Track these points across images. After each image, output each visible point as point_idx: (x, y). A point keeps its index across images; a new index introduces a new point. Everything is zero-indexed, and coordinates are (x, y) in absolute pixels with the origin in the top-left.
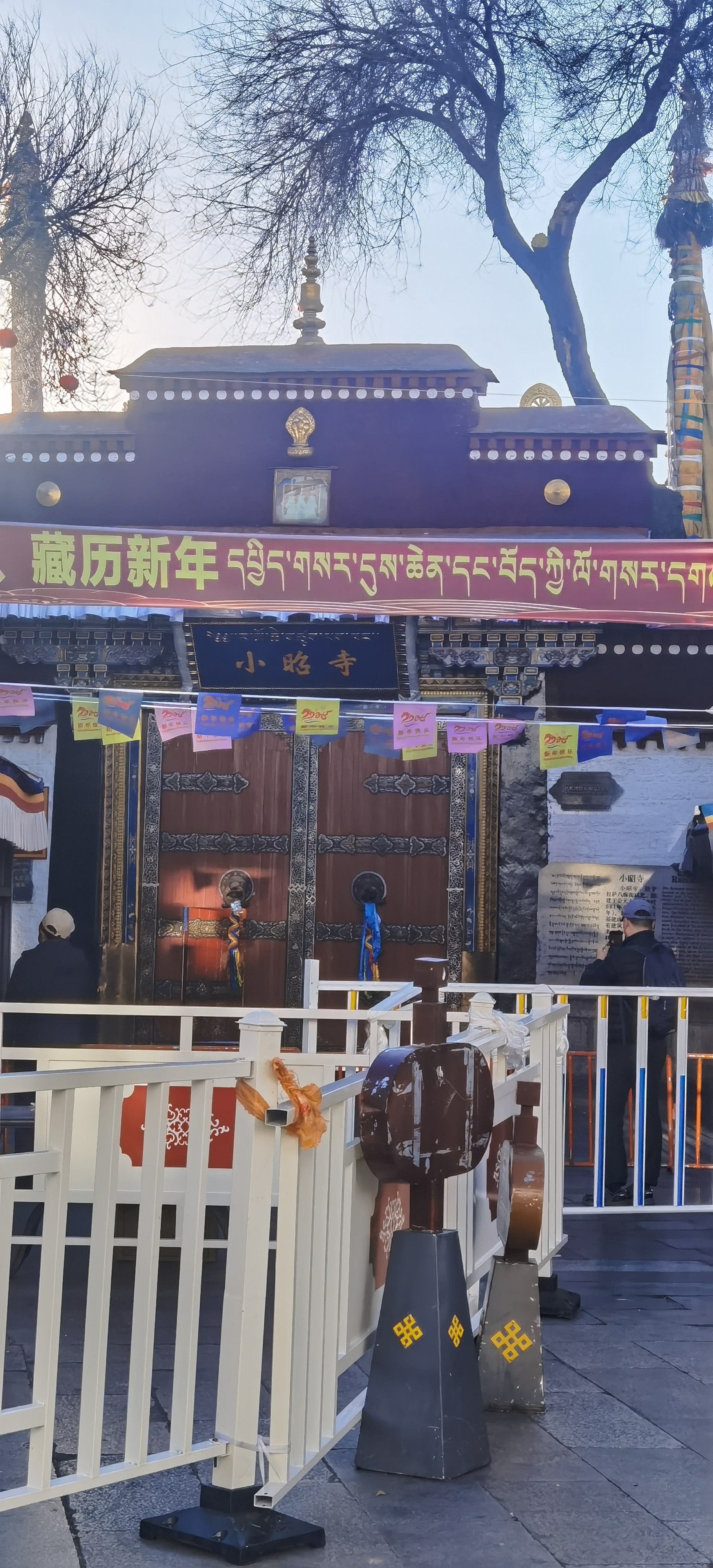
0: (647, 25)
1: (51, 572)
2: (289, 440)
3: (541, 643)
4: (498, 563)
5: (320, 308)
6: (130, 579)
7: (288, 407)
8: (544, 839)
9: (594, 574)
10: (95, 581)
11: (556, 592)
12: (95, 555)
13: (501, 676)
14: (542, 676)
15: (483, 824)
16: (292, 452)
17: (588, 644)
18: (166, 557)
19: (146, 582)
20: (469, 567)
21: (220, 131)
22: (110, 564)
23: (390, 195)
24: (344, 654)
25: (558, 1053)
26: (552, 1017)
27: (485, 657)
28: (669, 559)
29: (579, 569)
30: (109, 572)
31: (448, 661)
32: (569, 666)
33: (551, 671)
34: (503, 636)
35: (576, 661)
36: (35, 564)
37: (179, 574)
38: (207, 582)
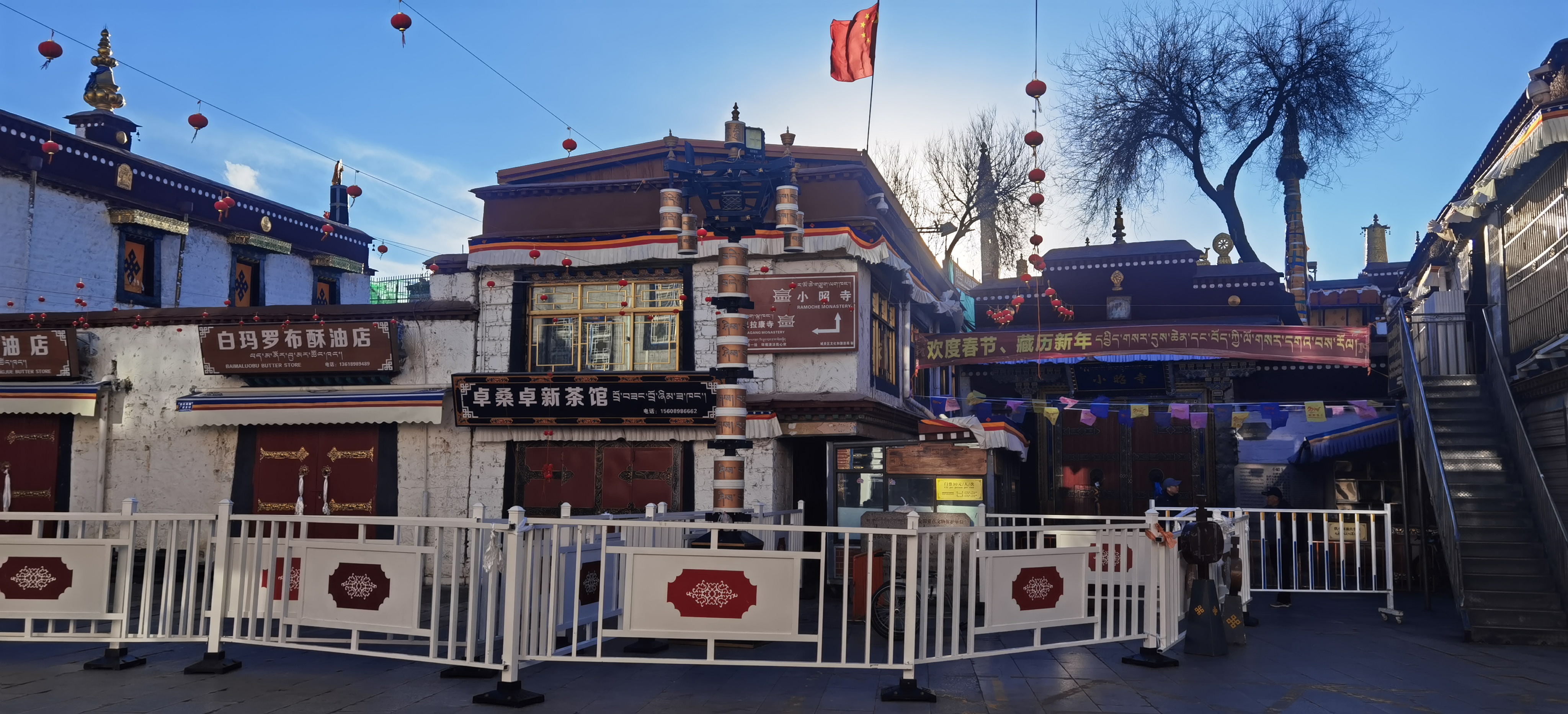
0: (1266, 87)
1: (1024, 348)
2: (1113, 285)
3: (1230, 367)
4: (1211, 335)
5: (1123, 228)
6: (1055, 348)
7: (1111, 271)
8: (1236, 453)
9: (1253, 340)
10: (1041, 350)
11: (1237, 346)
12: (1042, 341)
13: (1212, 382)
14: (1231, 381)
15: (1207, 446)
16: (1114, 289)
17: (1252, 367)
18: (1071, 339)
19: (1061, 348)
20: (1198, 337)
21: (1073, 148)
22: (1047, 343)
23: (1149, 170)
24: (1141, 374)
25: (1245, 531)
26: (1242, 519)
27: (1205, 373)
28: (1285, 334)
29: (1246, 338)
30: (1047, 346)
31: (1188, 376)
32: (1244, 377)
33: (1236, 379)
34: (1213, 364)
35: (1247, 374)
36: (1018, 345)
37: (1075, 345)
38: (1086, 346)
